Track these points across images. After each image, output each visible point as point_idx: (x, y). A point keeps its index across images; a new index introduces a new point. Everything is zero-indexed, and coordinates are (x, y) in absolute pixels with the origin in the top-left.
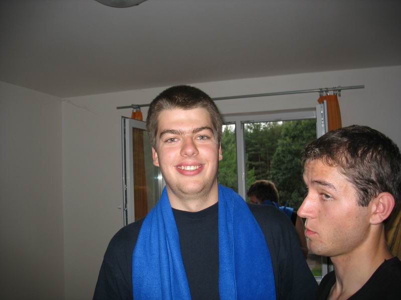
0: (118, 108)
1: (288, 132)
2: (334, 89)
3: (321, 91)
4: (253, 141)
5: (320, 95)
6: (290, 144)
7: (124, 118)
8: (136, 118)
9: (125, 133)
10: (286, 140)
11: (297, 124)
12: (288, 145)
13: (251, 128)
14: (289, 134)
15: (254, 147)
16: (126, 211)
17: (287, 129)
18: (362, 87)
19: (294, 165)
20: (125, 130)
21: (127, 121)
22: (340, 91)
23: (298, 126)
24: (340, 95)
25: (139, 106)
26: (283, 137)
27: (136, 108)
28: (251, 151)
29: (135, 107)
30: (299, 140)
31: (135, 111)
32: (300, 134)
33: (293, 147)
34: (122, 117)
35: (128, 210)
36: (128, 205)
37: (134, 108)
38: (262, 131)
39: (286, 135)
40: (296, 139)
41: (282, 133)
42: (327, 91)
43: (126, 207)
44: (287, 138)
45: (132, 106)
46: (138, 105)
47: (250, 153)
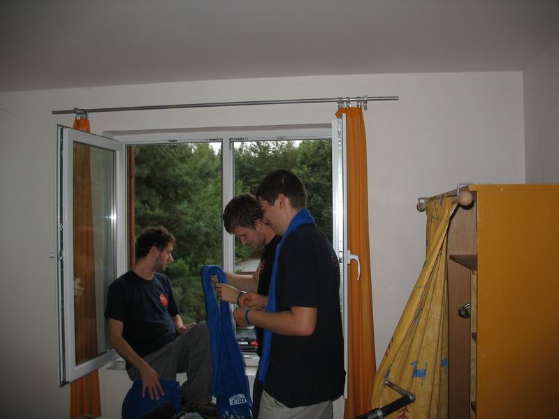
0: (54, 113)
1: (306, 159)
2: (358, 100)
3: (340, 101)
4: (257, 169)
5: (339, 107)
6: (307, 175)
7: (62, 127)
8: (80, 129)
9: (62, 149)
10: (302, 169)
11: (319, 148)
12: (305, 176)
13: (255, 152)
14: (306, 161)
15: (259, 178)
16: (62, 261)
17: (305, 154)
18: (396, 98)
19: (312, 204)
20: (62, 145)
21: (65, 131)
22: (365, 102)
23: (320, 151)
24: (366, 109)
25: (86, 112)
26: (299, 165)
27: (81, 114)
28: (255, 183)
29: (79, 112)
30: (321, 170)
31: (78, 118)
32: (322, 163)
33: (312, 179)
34: (58, 125)
35: (64, 260)
36: (64, 252)
37: (78, 114)
38: (271, 156)
39: (303, 163)
40: (316, 168)
41: (298, 160)
42: (348, 102)
43: (61, 255)
44: (304, 166)
45: (75, 111)
46: (83, 110)
47: (253, 185)
